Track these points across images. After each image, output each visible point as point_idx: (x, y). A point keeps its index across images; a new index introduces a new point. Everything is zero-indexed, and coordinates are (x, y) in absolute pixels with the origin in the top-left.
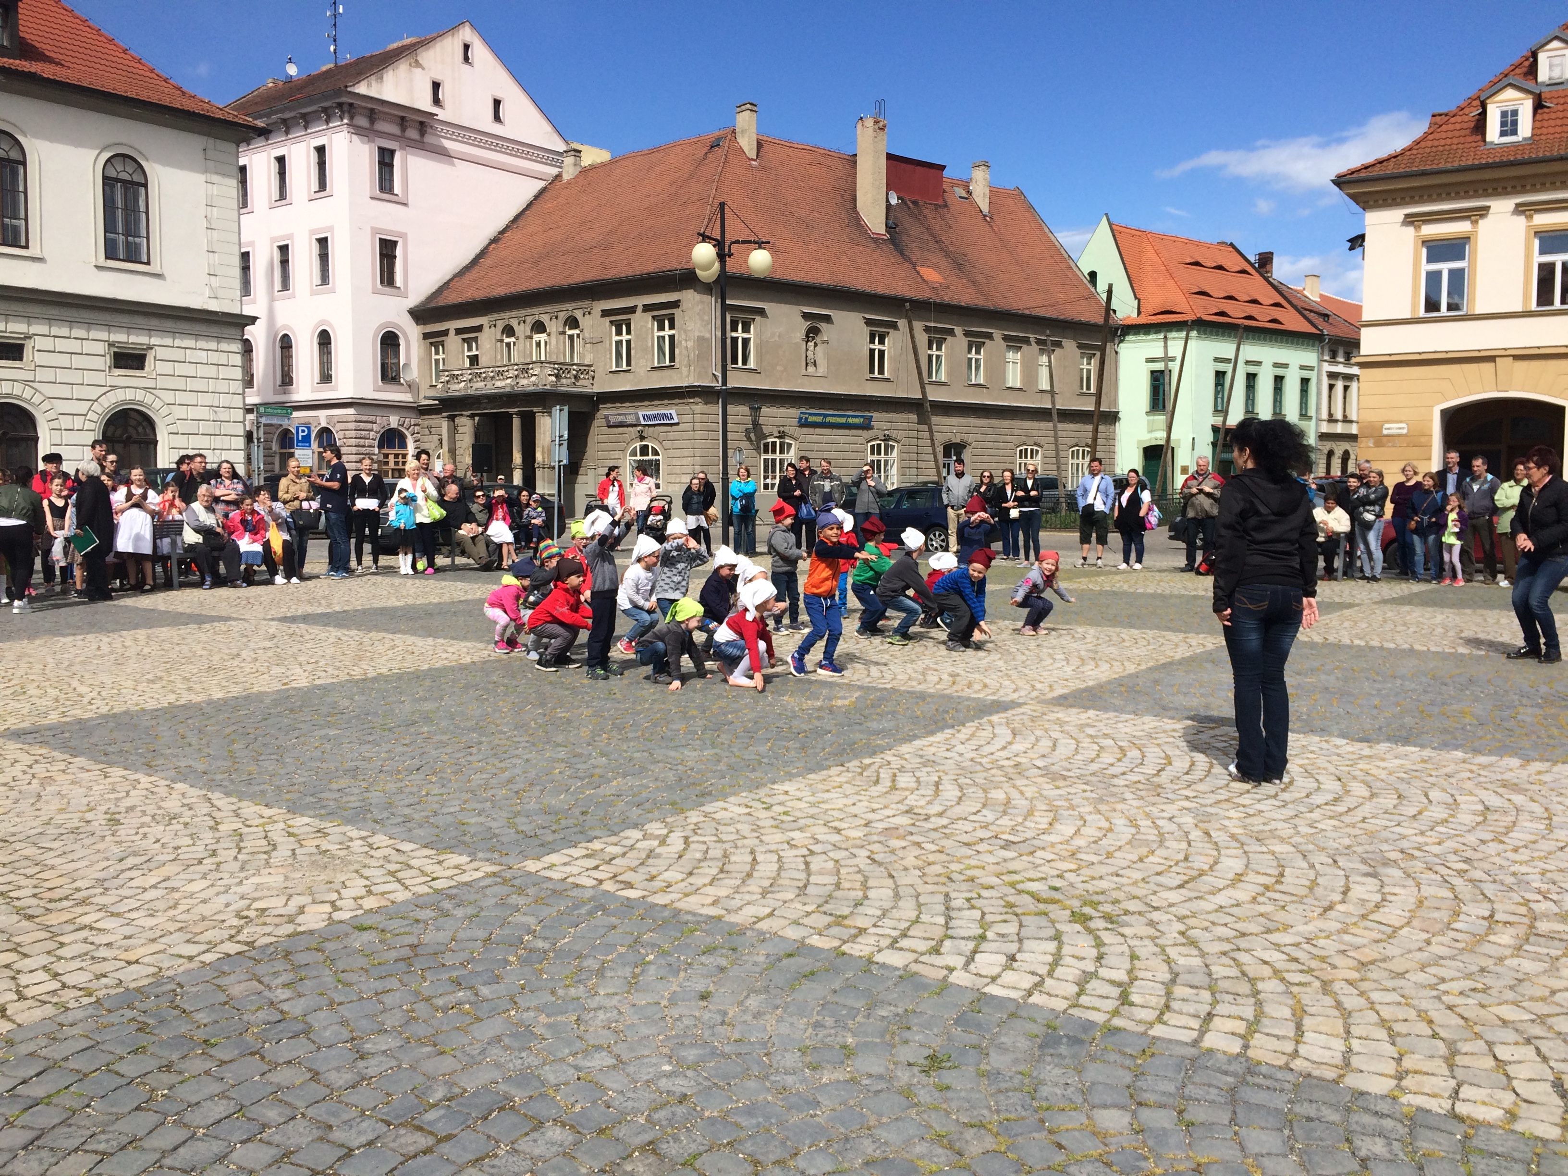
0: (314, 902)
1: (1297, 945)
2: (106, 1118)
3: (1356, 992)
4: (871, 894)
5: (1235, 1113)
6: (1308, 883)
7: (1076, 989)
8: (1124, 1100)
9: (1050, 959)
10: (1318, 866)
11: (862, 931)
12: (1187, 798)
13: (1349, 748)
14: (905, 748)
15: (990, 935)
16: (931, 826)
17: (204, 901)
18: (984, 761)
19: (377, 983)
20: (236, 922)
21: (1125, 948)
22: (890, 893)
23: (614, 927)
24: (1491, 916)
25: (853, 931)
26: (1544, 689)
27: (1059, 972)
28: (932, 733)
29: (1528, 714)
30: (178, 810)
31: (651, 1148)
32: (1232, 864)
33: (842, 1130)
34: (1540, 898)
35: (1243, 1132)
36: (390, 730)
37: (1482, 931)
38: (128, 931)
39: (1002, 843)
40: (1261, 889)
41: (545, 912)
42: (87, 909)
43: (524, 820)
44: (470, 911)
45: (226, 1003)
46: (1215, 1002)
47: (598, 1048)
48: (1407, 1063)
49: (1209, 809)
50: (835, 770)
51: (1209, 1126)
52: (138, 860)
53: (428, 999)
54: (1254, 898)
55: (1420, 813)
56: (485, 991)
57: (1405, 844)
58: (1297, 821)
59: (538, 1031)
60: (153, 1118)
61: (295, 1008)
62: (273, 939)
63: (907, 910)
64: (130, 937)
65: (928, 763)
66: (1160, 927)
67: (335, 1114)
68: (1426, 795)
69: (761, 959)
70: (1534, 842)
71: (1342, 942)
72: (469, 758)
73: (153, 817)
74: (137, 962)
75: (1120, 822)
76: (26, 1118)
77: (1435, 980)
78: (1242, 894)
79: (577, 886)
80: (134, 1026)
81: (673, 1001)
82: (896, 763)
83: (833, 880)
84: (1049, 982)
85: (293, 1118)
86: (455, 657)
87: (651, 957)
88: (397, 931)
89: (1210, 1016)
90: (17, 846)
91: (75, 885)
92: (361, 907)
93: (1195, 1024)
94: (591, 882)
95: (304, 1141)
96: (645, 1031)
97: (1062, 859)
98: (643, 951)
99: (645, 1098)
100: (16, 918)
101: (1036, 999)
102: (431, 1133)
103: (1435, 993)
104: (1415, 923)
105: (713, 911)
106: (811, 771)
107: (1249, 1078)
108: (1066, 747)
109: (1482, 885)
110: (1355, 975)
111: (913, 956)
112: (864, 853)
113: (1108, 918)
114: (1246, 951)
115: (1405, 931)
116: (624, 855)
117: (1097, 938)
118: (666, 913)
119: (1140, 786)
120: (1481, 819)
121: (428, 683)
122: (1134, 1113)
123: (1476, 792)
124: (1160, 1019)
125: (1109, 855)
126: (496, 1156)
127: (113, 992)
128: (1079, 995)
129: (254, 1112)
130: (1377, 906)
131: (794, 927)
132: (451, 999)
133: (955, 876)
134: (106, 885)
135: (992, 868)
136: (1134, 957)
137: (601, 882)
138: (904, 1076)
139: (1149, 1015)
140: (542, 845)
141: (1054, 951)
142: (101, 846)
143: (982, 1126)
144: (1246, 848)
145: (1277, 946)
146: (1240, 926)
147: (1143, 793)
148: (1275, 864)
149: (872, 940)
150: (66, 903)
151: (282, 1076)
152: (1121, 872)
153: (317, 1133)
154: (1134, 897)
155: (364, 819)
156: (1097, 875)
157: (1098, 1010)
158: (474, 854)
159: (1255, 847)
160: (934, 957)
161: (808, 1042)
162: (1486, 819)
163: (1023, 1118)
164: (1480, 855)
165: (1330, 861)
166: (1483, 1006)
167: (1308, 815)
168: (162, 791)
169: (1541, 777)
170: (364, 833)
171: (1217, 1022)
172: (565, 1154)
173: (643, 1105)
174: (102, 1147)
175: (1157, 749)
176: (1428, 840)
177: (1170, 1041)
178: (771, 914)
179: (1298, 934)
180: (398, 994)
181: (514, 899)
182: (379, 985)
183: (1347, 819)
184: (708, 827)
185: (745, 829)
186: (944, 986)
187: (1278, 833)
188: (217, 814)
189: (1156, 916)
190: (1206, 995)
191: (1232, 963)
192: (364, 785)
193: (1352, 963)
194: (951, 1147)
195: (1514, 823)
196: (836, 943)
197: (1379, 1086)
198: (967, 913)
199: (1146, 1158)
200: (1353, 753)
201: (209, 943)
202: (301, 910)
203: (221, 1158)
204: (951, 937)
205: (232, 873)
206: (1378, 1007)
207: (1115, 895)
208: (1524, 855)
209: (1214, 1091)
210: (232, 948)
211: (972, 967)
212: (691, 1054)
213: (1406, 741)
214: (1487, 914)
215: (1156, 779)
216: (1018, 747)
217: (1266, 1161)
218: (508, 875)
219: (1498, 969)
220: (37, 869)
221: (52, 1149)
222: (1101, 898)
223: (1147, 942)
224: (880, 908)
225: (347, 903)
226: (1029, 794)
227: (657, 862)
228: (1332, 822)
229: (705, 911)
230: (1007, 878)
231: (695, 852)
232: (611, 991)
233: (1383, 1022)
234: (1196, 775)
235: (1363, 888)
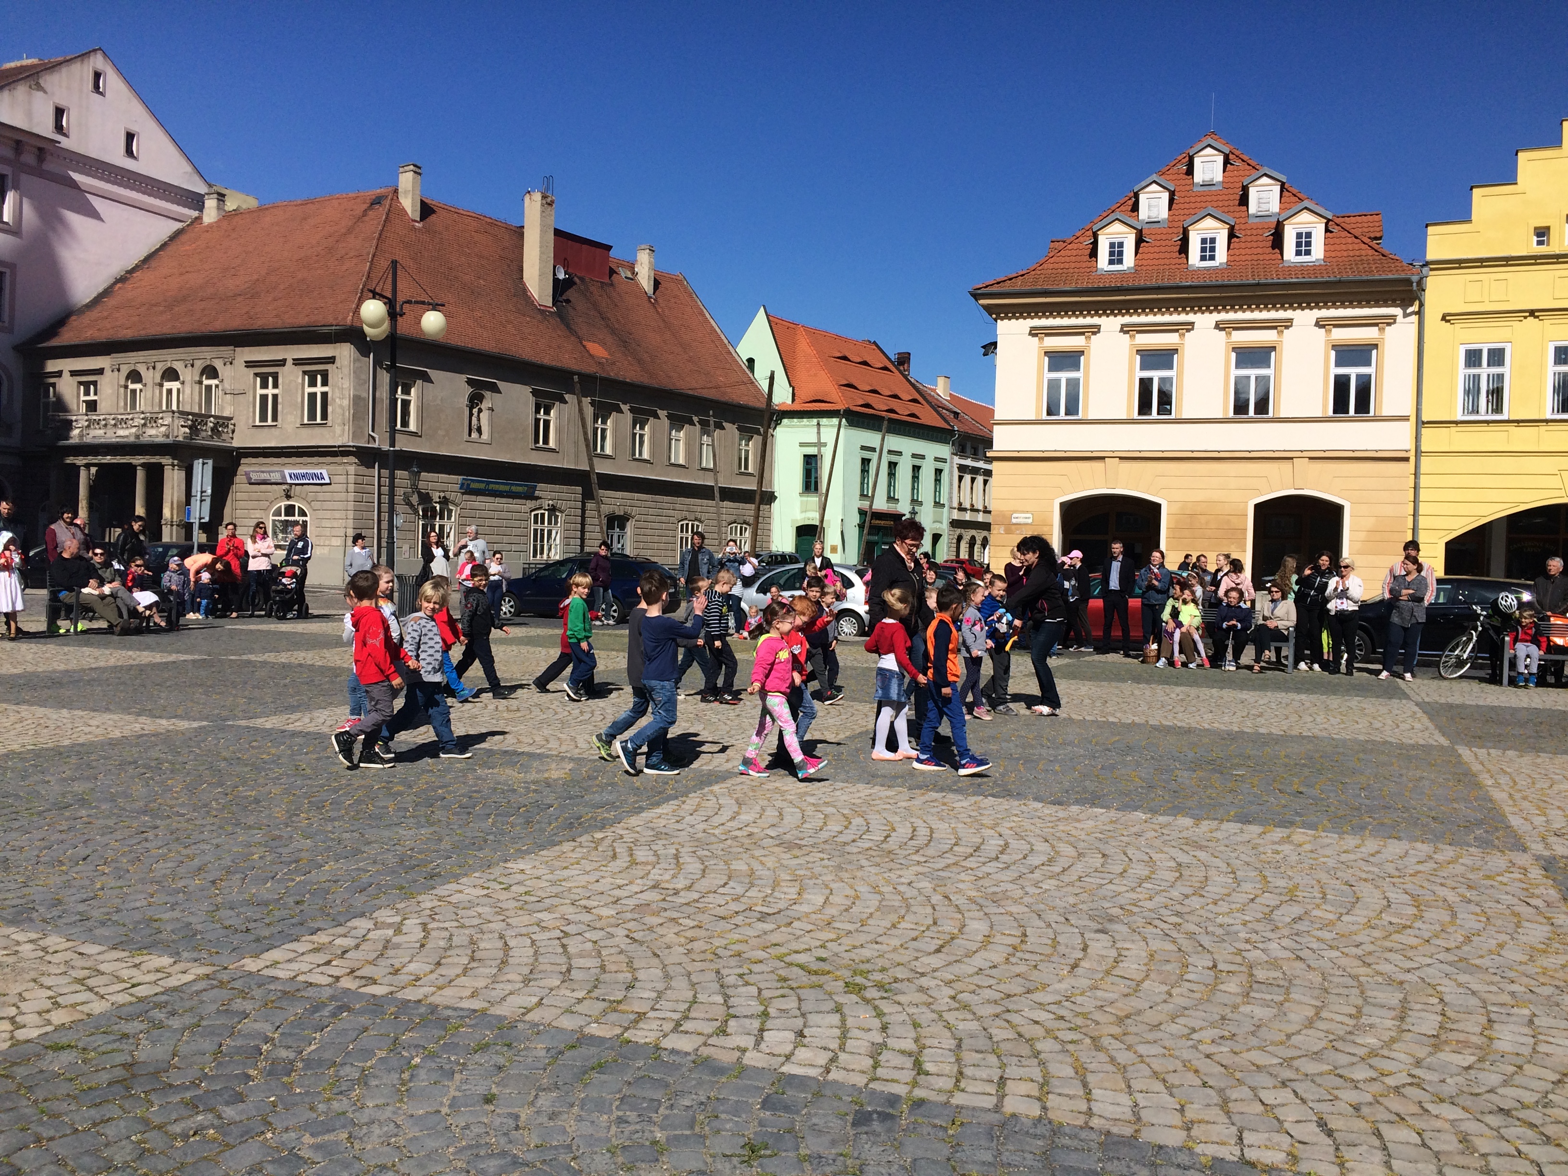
1: (1059, 1003)
3: (1123, 1046)
4: (641, 975)
6: (1049, 942)
7: (870, 1062)
9: (837, 1032)
10: (1054, 925)
11: (641, 1016)
12: (919, 863)
13: (1047, 811)
14: (634, 821)
15: (772, 1011)
16: (683, 901)
18: (717, 832)
19: (93, 1112)
21: (903, 1017)
22: (659, 973)
23: (366, 1029)
24: (1215, 966)
25: (632, 1017)
26: (1190, 755)
27: (850, 1044)
28: (658, 804)
29: (1184, 776)
32: (977, 927)
34: (1250, 947)
36: (40, 814)
37: (1210, 980)
39: (759, 916)
40: (1010, 950)
41: (279, 1017)
43: (229, 912)
44: (188, 1020)
46: (1003, 1066)
47: (383, 1167)
48: (1190, 1114)
50: (567, 846)
53: (160, 1127)
54: (1007, 959)
55: (1125, 871)
57: (1121, 900)
58: (1020, 881)
59: (305, 1153)
63: (682, 990)
65: (658, 835)
66: (930, 992)
68: (1125, 854)
69: (543, 1053)
70: (1229, 895)
71: (1096, 998)
72: (148, 845)
75: (863, 889)
77: (1186, 1031)
78: (996, 955)
79: (311, 984)
81: (454, 1108)
82: (629, 837)
83: (596, 962)
84: (842, 1056)
86: (99, 731)
87: (417, 1060)
88: (103, 1049)
89: (1002, 1081)
92: (49, 1022)
93: (992, 1089)
94: (327, 980)
96: (431, 1144)
97: (820, 929)
98: (405, 1054)
101: (833, 1075)
103: (1190, 1043)
104: (1153, 975)
105: (476, 1004)
106: (542, 847)
107: (1056, 1140)
108: (792, 818)
109: (1198, 937)
110: (1116, 1030)
111: (701, 1040)
112: (621, 932)
113: (880, 986)
114: (1016, 1012)
115: (1146, 984)
116: (357, 947)
117: (876, 1008)
118: (422, 1010)
119: (874, 853)
120: (1178, 874)
121: (74, 760)
123: (1166, 849)
124: (957, 1087)
125: (863, 923)
128: (875, 1067)
130: (1116, 962)
131: (568, 1015)
132: (190, 1125)
133: (720, 951)
135: (753, 942)
136: (916, 1025)
137: (337, 978)
138: (726, 1169)
139: (946, 1083)
140: (258, 940)
141: (839, 1024)
144: (987, 910)
145: (1042, 1006)
146: (1006, 988)
147: (878, 860)
148: (1016, 924)
149: (654, 1025)
152: (879, 939)
154: (899, 965)
155: (31, 920)
156: (858, 944)
157: (897, 1082)
158: (178, 953)
159: (992, 909)
160: (722, 1038)
161: (615, 1142)
162: (1181, 874)
164: (1187, 910)
165: (1063, 920)
166: (1235, 1053)
167: (1031, 876)
169: (1214, 835)
170: (34, 936)
171: (1010, 1086)
175: (878, 817)
176: (1140, 896)
177: (974, 1109)
178: (540, 1003)
179: (1057, 992)
180: (122, 1124)
181: (239, 1004)
182: (95, 1114)
183: (1066, 878)
184: (446, 912)
185: (485, 910)
186: (742, 1070)
187: (1009, 893)
189: (924, 982)
190: (993, 1059)
191: (1007, 1025)
192: (20, 878)
193: (1112, 1019)
195: (1206, 878)
196: (618, 1031)
197: (1173, 1138)
198: (743, 990)
200: (1051, 814)
204: (735, 1017)
206: (1147, 1060)
207: (880, 963)
208: (1223, 907)
209: (1029, 1156)
211: (763, 1046)
212: (491, 1166)
213: (1093, 805)
214: (1211, 964)
215: (884, 846)
216: (744, 817)
218: (225, 976)
219: (1235, 1016)
222: (869, 967)
223: (924, 1009)
224: (653, 990)
225: (31, 1019)
226: (770, 864)
227: (400, 952)
228: (1054, 882)
229: (465, 1004)
230: (774, 951)
231: (438, 940)
232: (380, 1102)
233: (1155, 1074)
234: (920, 841)
235: (1099, 945)
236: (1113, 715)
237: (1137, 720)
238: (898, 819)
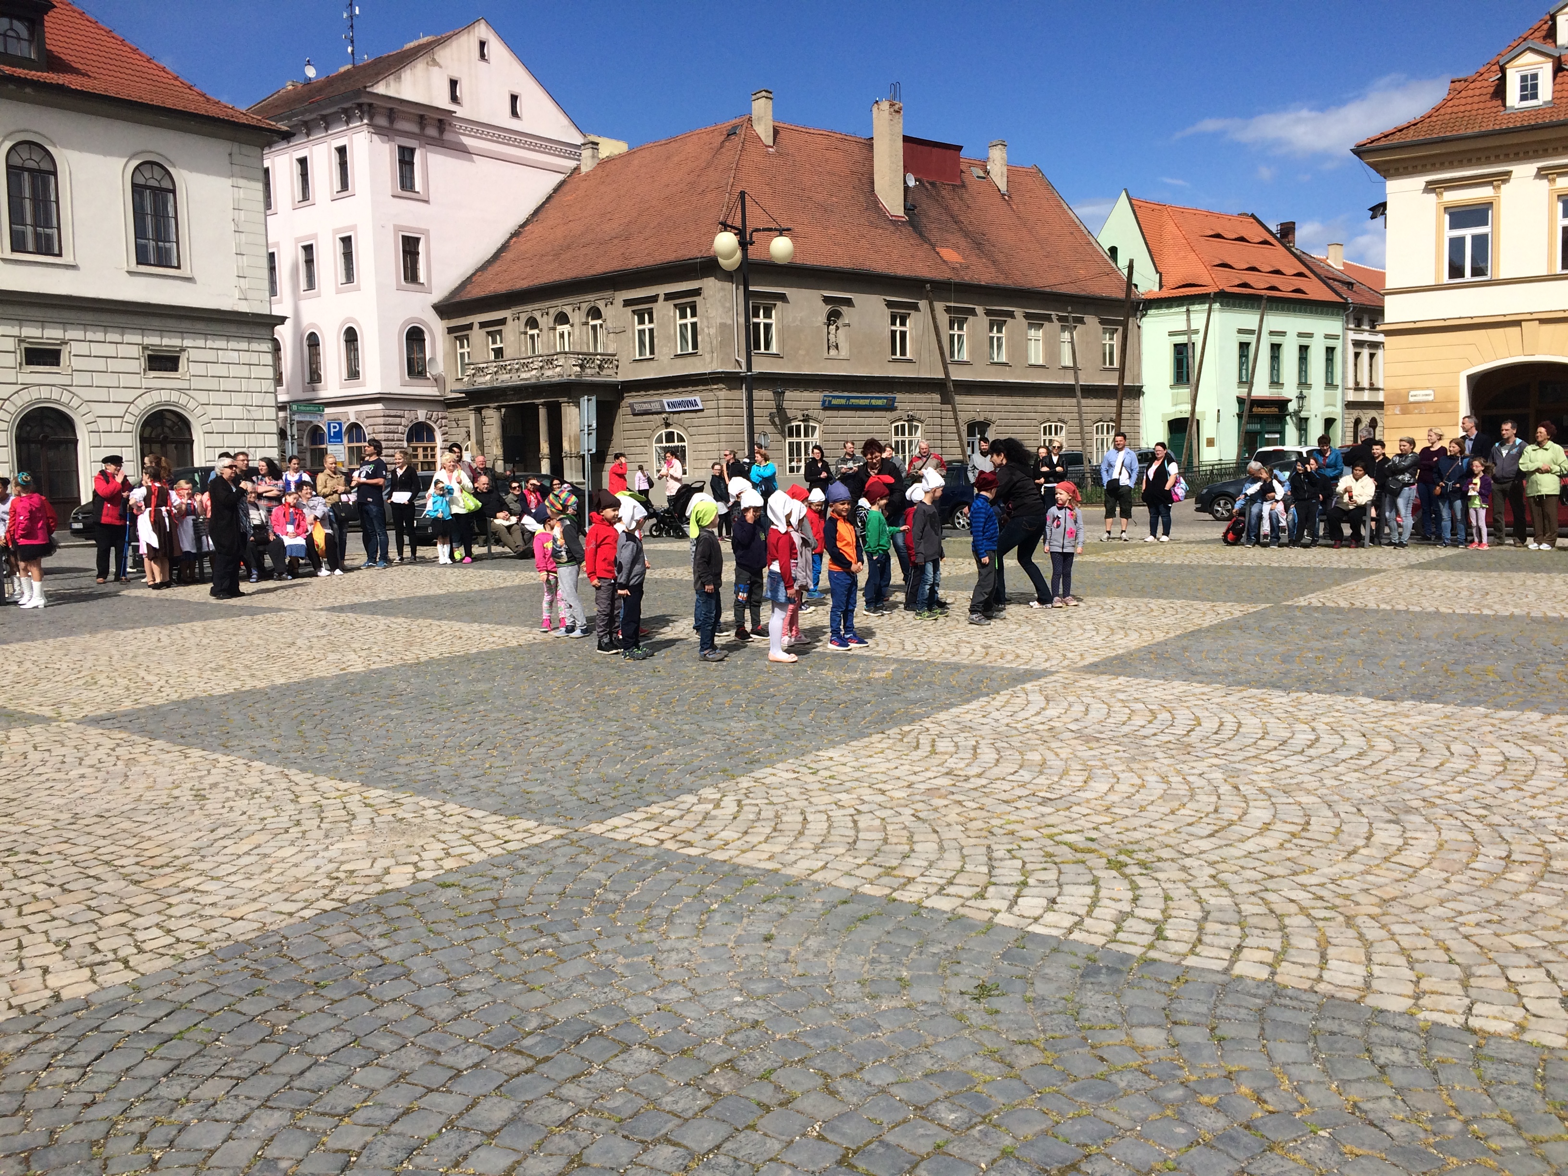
0: (397, 864)
1: (1322, 885)
2: (234, 1049)
3: (1377, 925)
4: (917, 847)
5: (1263, 1029)
6: (1332, 830)
7: (1113, 927)
8: (1160, 1019)
9: (1089, 901)
10: (1342, 815)
11: (910, 880)
12: (1217, 755)
13: (1374, 707)
14: (942, 716)
15: (1031, 881)
16: (971, 786)
17: (296, 865)
18: (1019, 726)
19: (465, 931)
20: (327, 882)
21: (1159, 891)
22: (936, 846)
23: (679, 881)
24: (1508, 856)
25: (902, 881)
27: (1097, 912)
28: (968, 701)
29: (1550, 671)
30: (259, 786)
31: (730, 1064)
32: (1260, 814)
33: (902, 1048)
34: (1556, 839)
35: (1271, 1045)
36: (448, 709)
37: (1499, 870)
38: (229, 892)
39: (1040, 800)
40: (1288, 836)
41: (612, 869)
42: (188, 874)
43: (585, 788)
44: (543, 869)
45: (329, 952)
46: (1244, 937)
47: (675, 983)
48: (1424, 985)
49: (1237, 766)
50: (876, 737)
51: (1239, 1041)
52: (228, 831)
53: (514, 945)
54: (1282, 845)
55: (1442, 765)
56: (565, 937)
57: (1426, 793)
58: (1322, 774)
59: (618, 970)
60: (278, 1049)
61: (394, 954)
62: (364, 897)
63: (952, 861)
64: (232, 897)
65: (965, 729)
66: (1191, 872)
67: (442, 1042)
68: (1448, 748)
69: (818, 906)
70: (1552, 789)
71: (1365, 882)
72: (526, 733)
73: (236, 792)
74: (241, 918)
75: (1151, 779)
76: (163, 1051)
77: (1453, 914)
78: (1270, 841)
79: (641, 845)
80: (247, 973)
81: (739, 943)
82: (935, 730)
83: (881, 835)
84: (1088, 921)
85: (404, 1046)
86: (502, 641)
87: (716, 906)
88: (478, 888)
89: (1239, 948)
90: (114, 820)
91: (174, 853)
92: (442, 867)
93: (1226, 955)
94: (654, 842)
95: (417, 1064)
96: (715, 968)
97: (1097, 813)
98: (707, 901)
99: (721, 1025)
100: (123, 883)
101: (1076, 935)
102: (530, 1056)
103: (1452, 925)
104: (1435, 864)
105: (770, 866)
106: (854, 738)
107: (1276, 1000)
108: (1098, 711)
109: (1501, 829)
110: (1376, 911)
111: (961, 901)
112: (908, 811)
113: (1142, 864)
114: (1273, 891)
115: (1425, 871)
116: (681, 817)
117: (1132, 882)
118: (726, 868)
119: (1171, 746)
120: (1501, 769)
121: (478, 665)
122: (1170, 1031)
123: (1497, 744)
124: (1192, 952)
125: (1142, 809)
126: (590, 1074)
127: (224, 944)
128: (1116, 932)
129: (369, 1041)
130: (1399, 850)
131: (847, 877)
132: (536, 945)
133: (996, 830)
134: (202, 852)
135: (1031, 822)
136: (1167, 898)
137: (662, 841)
138: (956, 1003)
139: (1183, 948)
140: (604, 810)
141: (1092, 894)
142: (191, 819)
143: (1030, 1043)
144: (1273, 800)
145: (1303, 887)
146: (1268, 869)
147: (1174, 752)
148: (1301, 813)
149: (920, 888)
150: (167, 870)
151: (390, 1011)
152: (1154, 824)
153: (427, 1058)
154: (1167, 846)
156: (1131, 827)
157: (1135, 944)
158: (541, 819)
159: (1282, 799)
160: (979, 901)
161: (866, 976)
162: (1505, 768)
163: (1068, 1036)
164: (1499, 802)
165: (1354, 810)
166: (1497, 935)
167: (1334, 769)
168: (241, 769)
169: (1561, 729)
170: (436, 803)
171: (1246, 953)
172: (652, 1071)
173: (720, 1029)
174: (235, 1073)
175: (1187, 712)
176: (1450, 789)
177: (1202, 970)
178: (824, 867)
179: (1324, 875)
180: (486, 941)
181: (582, 858)
182: (467, 934)
183: (1371, 772)
184: (760, 791)
185: (794, 792)
186: (990, 926)
187: (1304, 785)
188: (294, 788)
189: (1188, 862)
190: (1236, 930)
191: (1260, 902)
192: (430, 759)
193: (1375, 900)
194: (1002, 1060)
195: (1533, 772)
196: (887, 891)
197: (1397, 1004)
198: (1009, 862)
199: (1181, 1068)
200: (1377, 711)
201: (306, 901)
202: (387, 871)
203: (344, 1080)
204: (995, 884)
205: (318, 840)
206: (1398, 938)
207: (1148, 844)
208: (1542, 800)
209: (1243, 1011)
210: (328, 905)
211: (1015, 909)
212: (760, 987)
213: (1430, 699)
214: (1504, 854)
215: (1186, 739)
216: (1051, 712)
217: (1293, 1070)
218: (574, 837)
219: (1513, 903)
220: (135, 840)
221: (191, 1076)
222: (1136, 847)
223: (1181, 885)
224: (927, 860)
225: (428, 864)
226: (1063, 756)
227: (714, 823)
228: (1357, 775)
229: (762, 865)
230: (1045, 831)
231: (749, 813)
232: (681, 935)
233: (1402, 951)
234: (1226, 733)
235: (1386, 834)
236: (1490, 607)
237: (1517, 611)
238: (1207, 714)
